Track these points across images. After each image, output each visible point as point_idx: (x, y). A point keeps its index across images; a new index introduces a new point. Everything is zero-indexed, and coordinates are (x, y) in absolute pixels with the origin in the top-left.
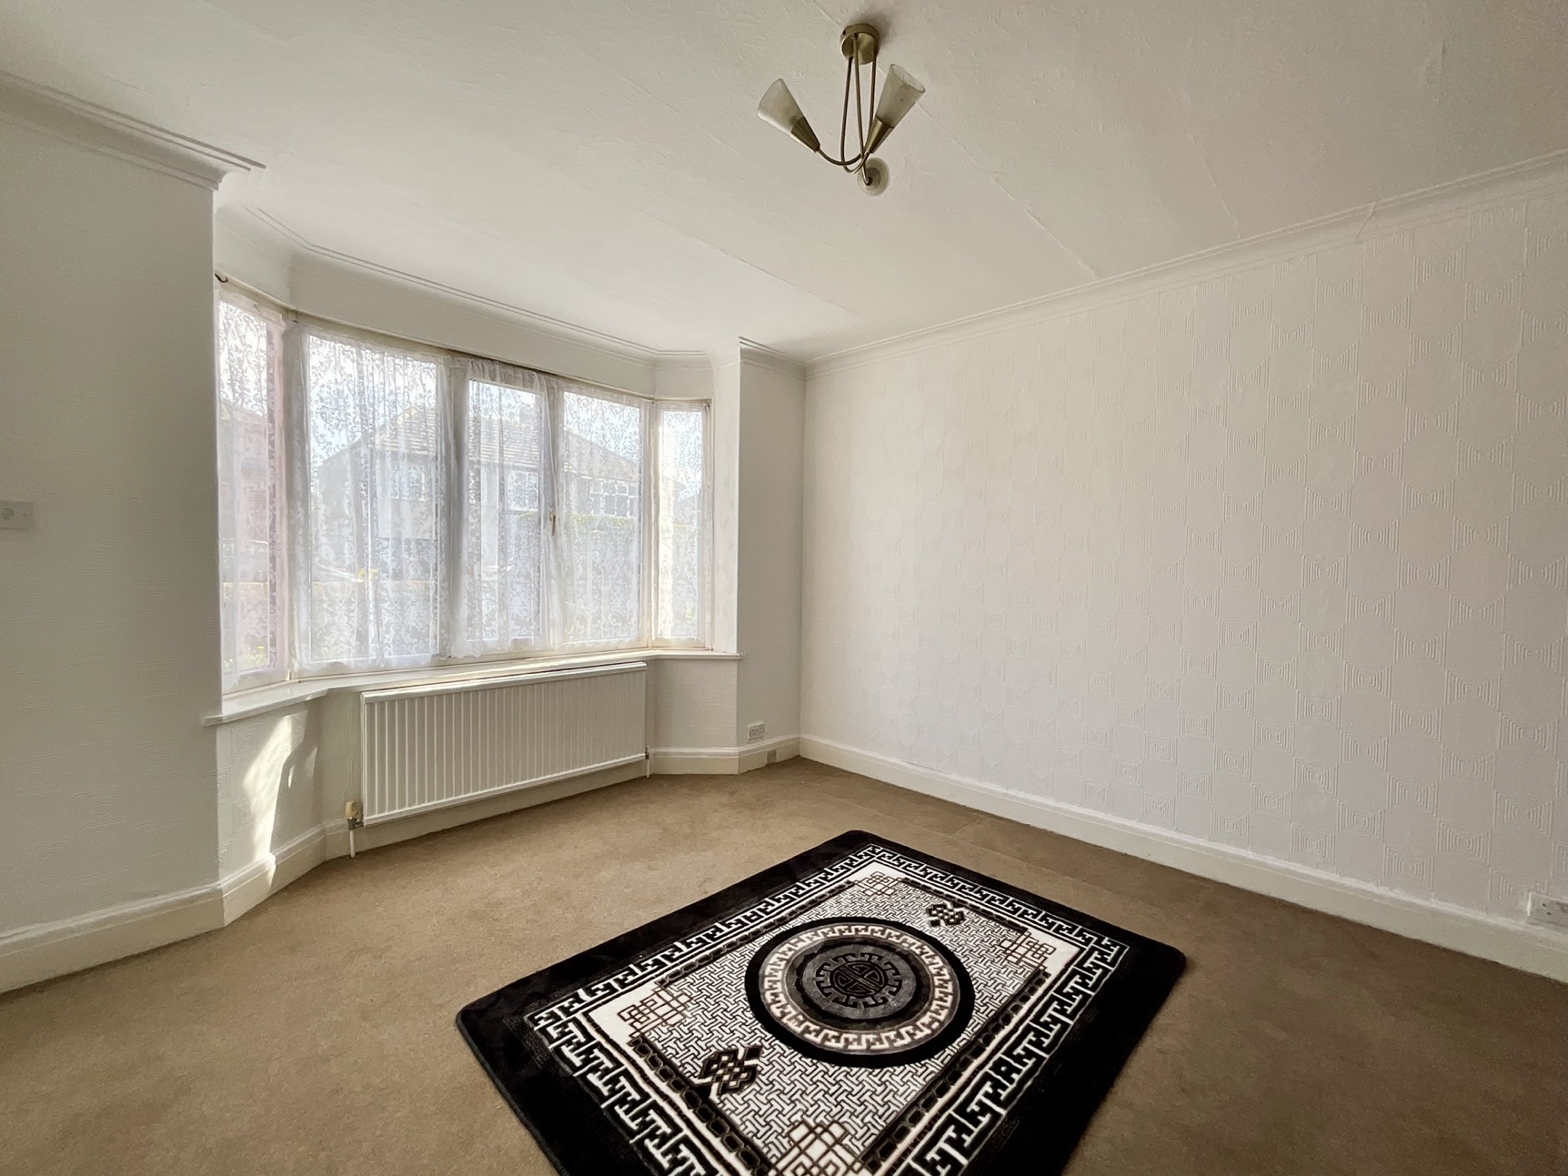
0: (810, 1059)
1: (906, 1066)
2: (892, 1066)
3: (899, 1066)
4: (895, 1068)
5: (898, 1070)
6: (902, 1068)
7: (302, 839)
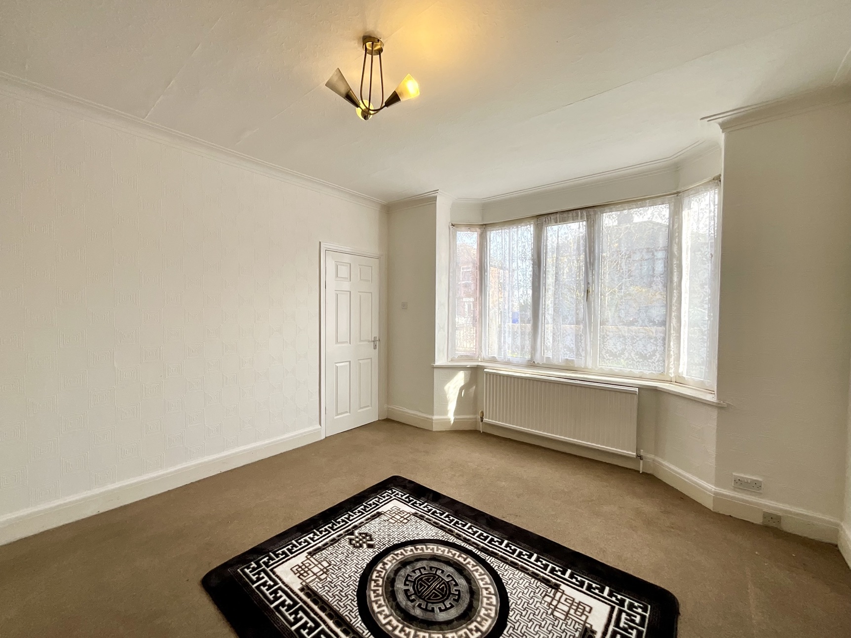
0: (365, 566)
1: (357, 608)
2: (358, 600)
3: (357, 604)
4: (356, 602)
5: (355, 604)
6: (356, 605)
7: (465, 417)
